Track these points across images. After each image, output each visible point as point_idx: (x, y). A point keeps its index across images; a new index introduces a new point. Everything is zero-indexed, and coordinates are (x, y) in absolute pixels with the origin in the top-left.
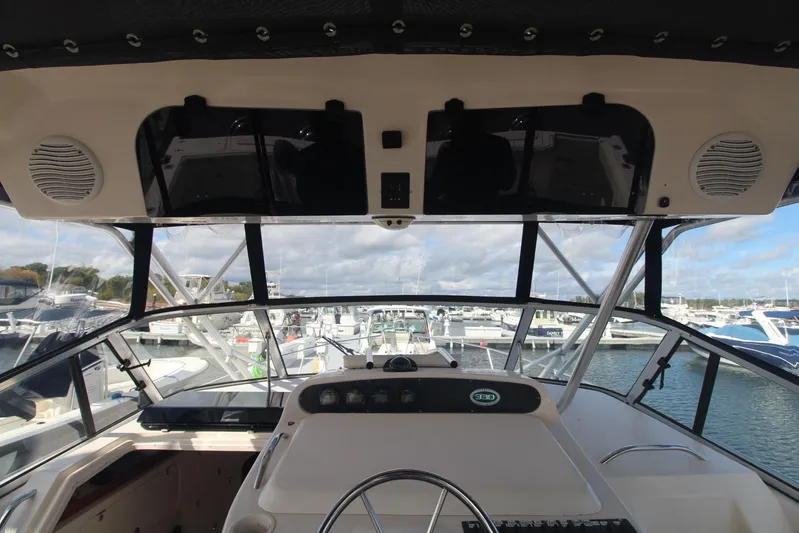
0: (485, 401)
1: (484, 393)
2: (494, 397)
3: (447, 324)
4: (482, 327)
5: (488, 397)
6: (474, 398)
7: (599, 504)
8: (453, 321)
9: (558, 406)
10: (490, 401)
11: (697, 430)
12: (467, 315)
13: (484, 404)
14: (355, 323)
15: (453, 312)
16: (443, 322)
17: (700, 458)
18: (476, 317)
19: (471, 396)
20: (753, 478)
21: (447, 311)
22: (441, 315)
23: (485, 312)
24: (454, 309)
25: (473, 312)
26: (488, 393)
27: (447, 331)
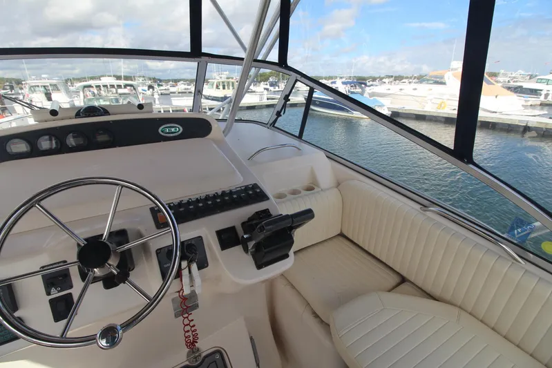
0: (173, 133)
1: (169, 127)
2: (178, 129)
3: (156, 96)
4: (185, 98)
5: (173, 130)
6: (162, 132)
7: (242, 178)
8: (161, 94)
9: (223, 132)
10: (175, 132)
11: (300, 137)
12: (172, 89)
13: (171, 135)
14: (69, 100)
15: (162, 88)
16: (153, 95)
17: (300, 150)
18: (180, 91)
19: (160, 131)
20: (322, 154)
21: (156, 86)
22: (151, 90)
23: (186, 87)
24: (162, 85)
25: (177, 87)
26: (173, 127)
27: (157, 102)
